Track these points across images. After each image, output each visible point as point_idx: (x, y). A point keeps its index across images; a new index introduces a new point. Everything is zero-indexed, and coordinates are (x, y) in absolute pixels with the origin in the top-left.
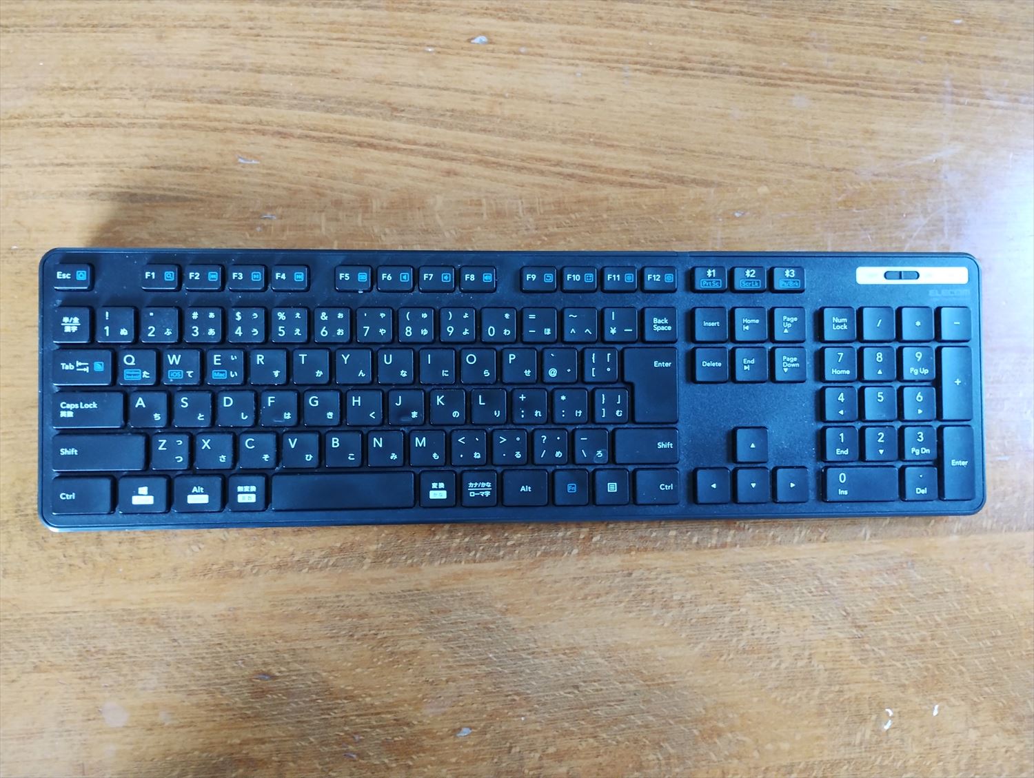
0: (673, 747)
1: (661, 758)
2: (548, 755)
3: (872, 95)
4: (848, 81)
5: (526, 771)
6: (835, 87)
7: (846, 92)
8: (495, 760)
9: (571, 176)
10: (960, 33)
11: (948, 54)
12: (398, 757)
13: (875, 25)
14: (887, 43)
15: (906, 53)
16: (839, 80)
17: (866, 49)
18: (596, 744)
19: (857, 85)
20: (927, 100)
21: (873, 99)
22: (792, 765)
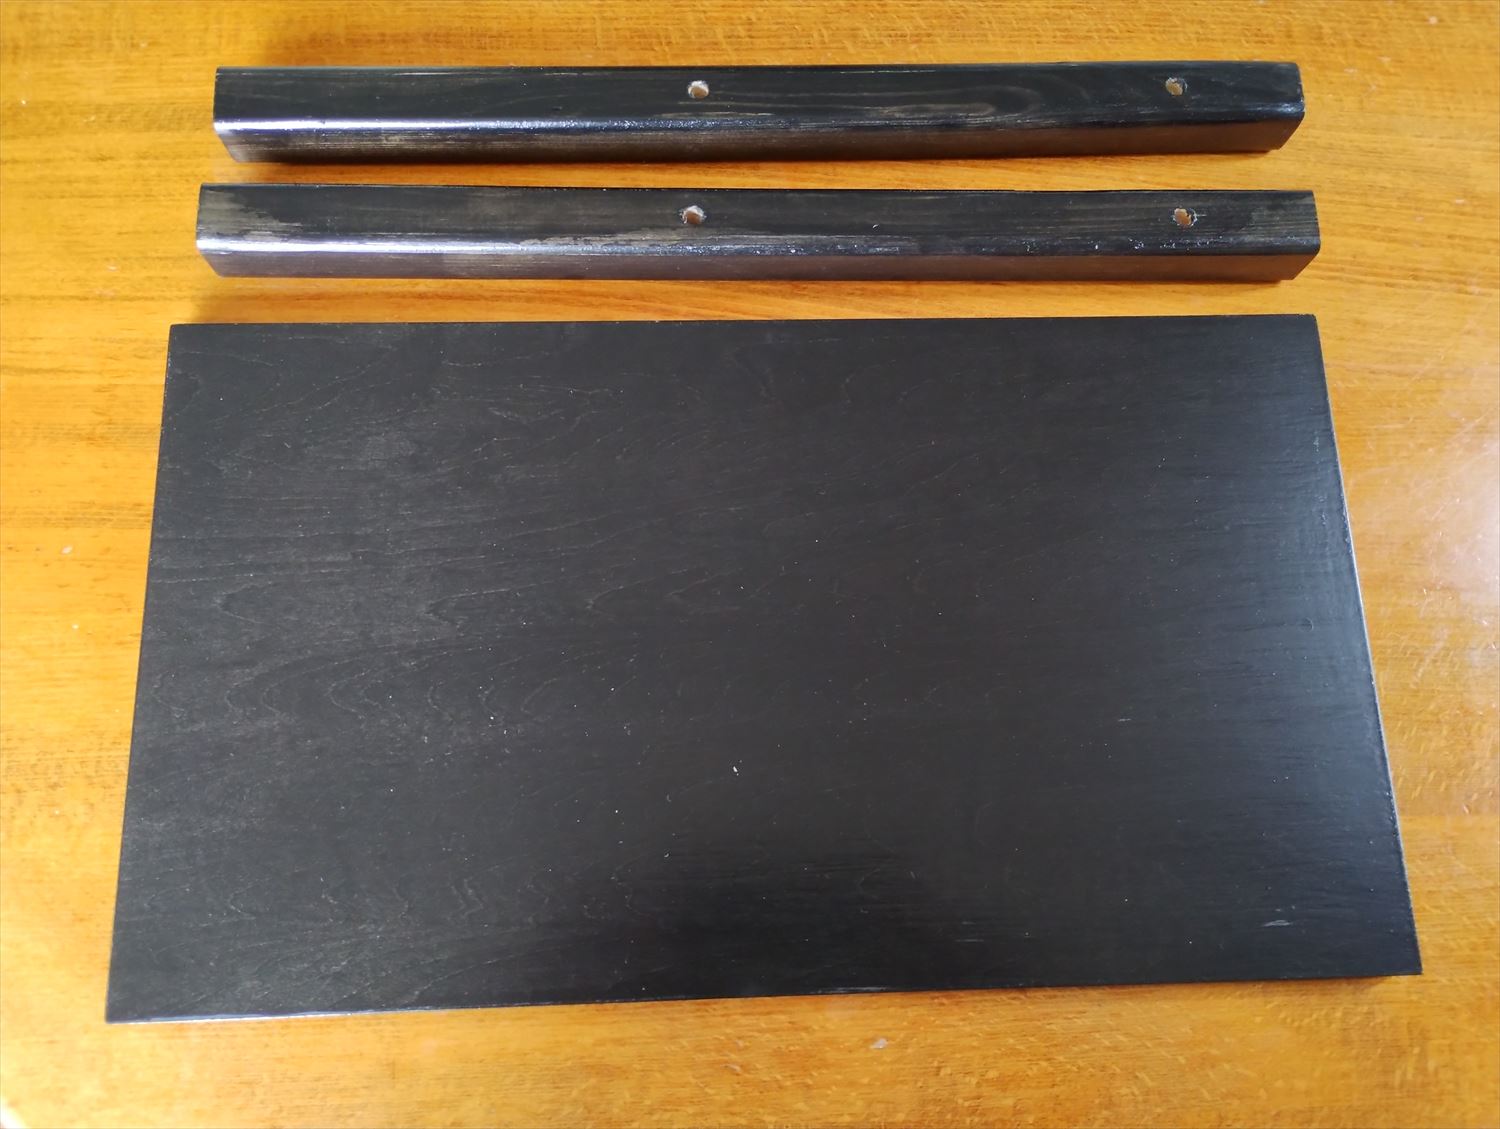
0: (1152, 1080)
1: (1137, 1092)
2: (987, 1081)
3: (1362, 282)
4: (1332, 266)
5: (960, 1101)
8: (920, 1084)
10: (1463, 214)
11: (1450, 237)
12: (794, 1073)
13: (1362, 204)
14: (1375, 224)
15: (1398, 235)
17: (1352, 230)
18: (1051, 1069)
19: (1343, 270)
20: (1428, 288)
21: (1362, 286)
22: (1312, 1110)
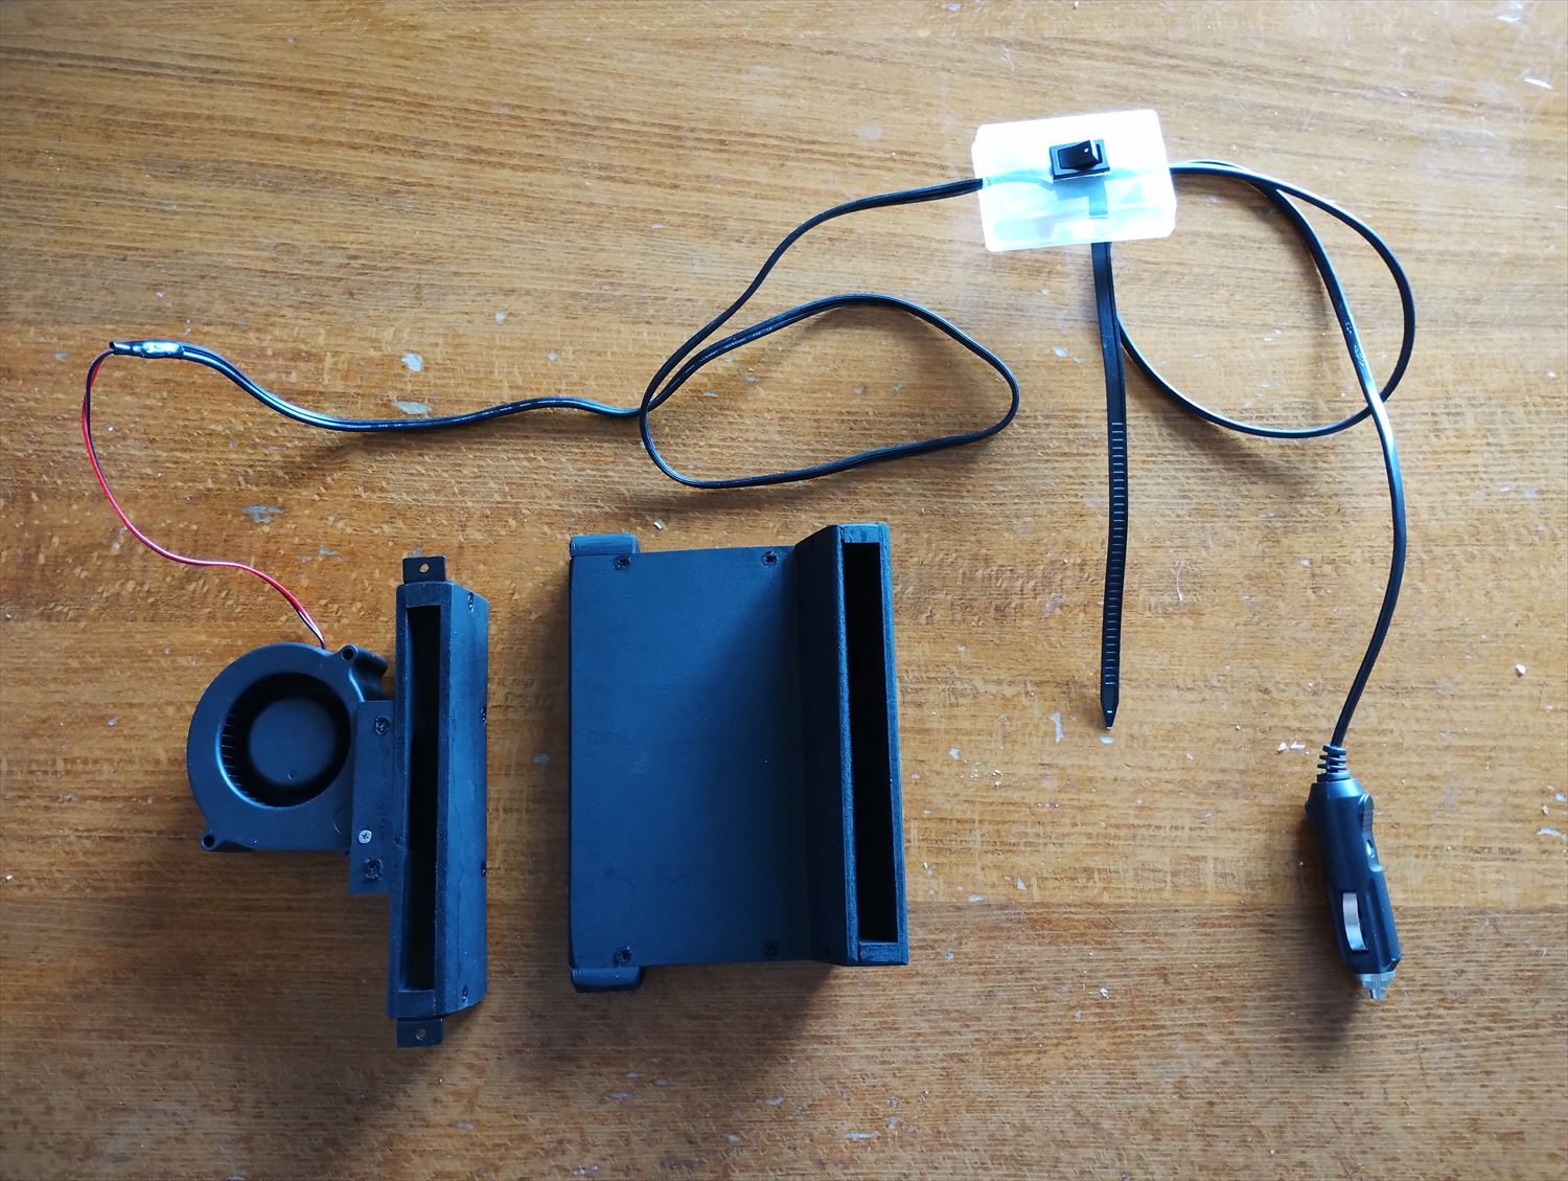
6: (824, 149)
7: (813, 142)
9: (1158, 54)
16: (821, 157)
